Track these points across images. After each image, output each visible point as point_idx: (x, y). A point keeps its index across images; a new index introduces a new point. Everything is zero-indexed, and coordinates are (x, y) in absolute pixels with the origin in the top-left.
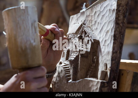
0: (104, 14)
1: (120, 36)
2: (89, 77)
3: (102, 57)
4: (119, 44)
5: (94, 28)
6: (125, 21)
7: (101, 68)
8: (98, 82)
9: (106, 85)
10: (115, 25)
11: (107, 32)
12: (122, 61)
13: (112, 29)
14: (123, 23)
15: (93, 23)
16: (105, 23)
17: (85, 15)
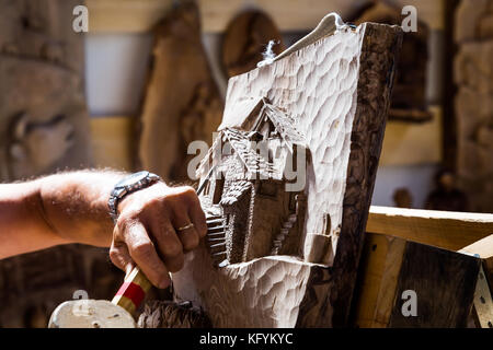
0: (327, 74)
1: (371, 137)
2: (279, 254)
3: (317, 195)
4: (366, 159)
5: (295, 112)
6: (384, 95)
7: (314, 228)
8: (303, 267)
9: (326, 276)
10: (356, 104)
11: (334, 124)
12: (373, 209)
13: (347, 117)
14: (379, 99)
15: (294, 98)
16: (328, 99)
17: (272, 76)
